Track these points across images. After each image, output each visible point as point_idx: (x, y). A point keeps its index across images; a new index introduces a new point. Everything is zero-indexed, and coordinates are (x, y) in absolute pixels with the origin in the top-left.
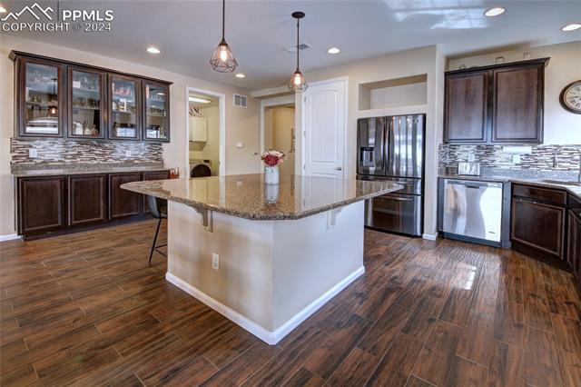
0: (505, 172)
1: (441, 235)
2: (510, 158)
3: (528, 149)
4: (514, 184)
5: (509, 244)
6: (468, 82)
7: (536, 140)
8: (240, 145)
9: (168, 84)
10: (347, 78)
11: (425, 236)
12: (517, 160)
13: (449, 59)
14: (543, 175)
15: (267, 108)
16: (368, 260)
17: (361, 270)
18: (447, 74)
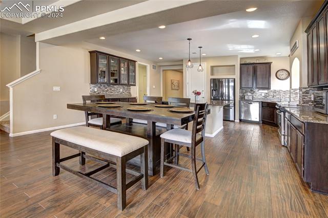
0: (260, 99)
1: (240, 120)
2: (261, 94)
3: (266, 91)
4: (262, 102)
5: (261, 122)
6: (248, 68)
7: (269, 88)
8: (154, 87)
9: (135, 62)
10: (206, 63)
11: (235, 121)
12: (263, 95)
13: (241, 59)
14: (270, 99)
15: (163, 70)
16: (223, 126)
17: (222, 127)
18: (241, 64)
